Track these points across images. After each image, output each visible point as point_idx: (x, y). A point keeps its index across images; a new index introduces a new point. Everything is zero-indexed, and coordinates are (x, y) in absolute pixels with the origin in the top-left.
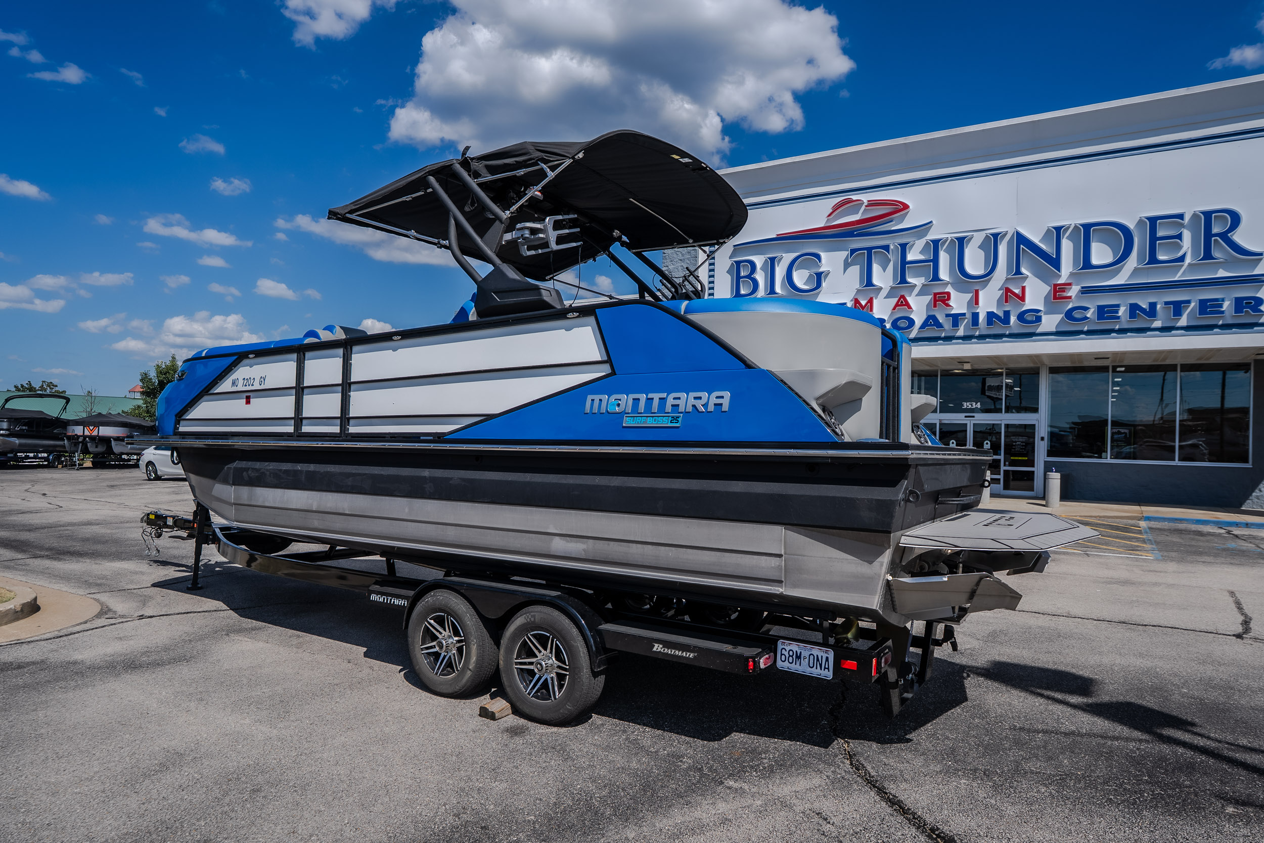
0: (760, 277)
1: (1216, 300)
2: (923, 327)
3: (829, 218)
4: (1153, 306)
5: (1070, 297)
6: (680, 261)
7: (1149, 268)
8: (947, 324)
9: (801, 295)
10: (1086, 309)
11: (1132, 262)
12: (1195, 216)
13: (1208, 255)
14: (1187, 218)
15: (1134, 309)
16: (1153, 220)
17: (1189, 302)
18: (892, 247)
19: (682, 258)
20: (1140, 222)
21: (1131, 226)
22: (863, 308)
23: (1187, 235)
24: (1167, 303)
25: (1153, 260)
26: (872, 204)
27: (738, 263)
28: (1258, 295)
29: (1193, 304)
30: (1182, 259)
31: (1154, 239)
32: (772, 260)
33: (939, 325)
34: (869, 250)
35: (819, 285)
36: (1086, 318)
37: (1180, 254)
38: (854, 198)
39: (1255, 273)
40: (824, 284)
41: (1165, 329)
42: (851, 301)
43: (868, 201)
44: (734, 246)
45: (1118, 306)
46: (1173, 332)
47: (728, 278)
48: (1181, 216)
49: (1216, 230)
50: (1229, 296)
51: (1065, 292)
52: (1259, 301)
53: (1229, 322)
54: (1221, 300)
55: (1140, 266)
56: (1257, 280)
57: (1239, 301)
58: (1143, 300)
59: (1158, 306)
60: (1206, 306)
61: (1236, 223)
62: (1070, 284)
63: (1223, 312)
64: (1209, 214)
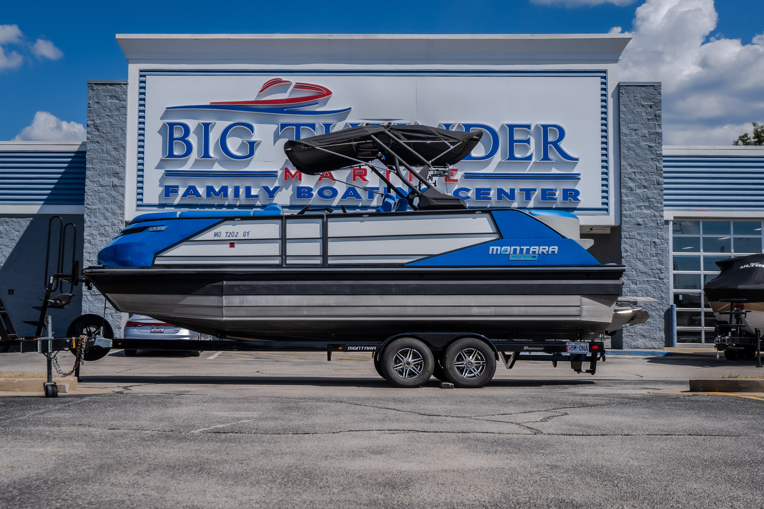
0: (193, 139)
1: (552, 190)
2: (345, 196)
3: (261, 93)
4: (512, 191)
5: (456, 181)
6: (107, 117)
7: (509, 163)
8: (364, 195)
9: (234, 161)
10: (468, 190)
11: (498, 157)
12: (537, 127)
13: (546, 157)
14: (532, 128)
15: (500, 192)
16: (511, 127)
17: (535, 190)
18: (317, 126)
19: (110, 114)
20: (502, 127)
21: (497, 129)
22: (293, 177)
23: (533, 141)
24: (521, 190)
25: (512, 157)
26: (299, 86)
27: (171, 125)
28: (576, 188)
29: (537, 193)
30: (530, 158)
31: (512, 141)
32: (206, 126)
33: (358, 196)
34: (298, 126)
35: (252, 153)
36: (468, 197)
37: (528, 154)
38: (284, 78)
39: (574, 172)
40: (256, 153)
42: (281, 169)
43: (297, 83)
44: (167, 108)
45: (490, 189)
47: (160, 138)
48: (529, 127)
49: (550, 139)
50: (559, 188)
51: (452, 175)
52: (577, 193)
53: (560, 206)
54: (554, 190)
55: (503, 161)
56: (575, 177)
57: (565, 191)
58: (506, 186)
59: (516, 191)
60: (546, 194)
61: (562, 135)
62: (457, 170)
63: (556, 199)
64: (546, 127)
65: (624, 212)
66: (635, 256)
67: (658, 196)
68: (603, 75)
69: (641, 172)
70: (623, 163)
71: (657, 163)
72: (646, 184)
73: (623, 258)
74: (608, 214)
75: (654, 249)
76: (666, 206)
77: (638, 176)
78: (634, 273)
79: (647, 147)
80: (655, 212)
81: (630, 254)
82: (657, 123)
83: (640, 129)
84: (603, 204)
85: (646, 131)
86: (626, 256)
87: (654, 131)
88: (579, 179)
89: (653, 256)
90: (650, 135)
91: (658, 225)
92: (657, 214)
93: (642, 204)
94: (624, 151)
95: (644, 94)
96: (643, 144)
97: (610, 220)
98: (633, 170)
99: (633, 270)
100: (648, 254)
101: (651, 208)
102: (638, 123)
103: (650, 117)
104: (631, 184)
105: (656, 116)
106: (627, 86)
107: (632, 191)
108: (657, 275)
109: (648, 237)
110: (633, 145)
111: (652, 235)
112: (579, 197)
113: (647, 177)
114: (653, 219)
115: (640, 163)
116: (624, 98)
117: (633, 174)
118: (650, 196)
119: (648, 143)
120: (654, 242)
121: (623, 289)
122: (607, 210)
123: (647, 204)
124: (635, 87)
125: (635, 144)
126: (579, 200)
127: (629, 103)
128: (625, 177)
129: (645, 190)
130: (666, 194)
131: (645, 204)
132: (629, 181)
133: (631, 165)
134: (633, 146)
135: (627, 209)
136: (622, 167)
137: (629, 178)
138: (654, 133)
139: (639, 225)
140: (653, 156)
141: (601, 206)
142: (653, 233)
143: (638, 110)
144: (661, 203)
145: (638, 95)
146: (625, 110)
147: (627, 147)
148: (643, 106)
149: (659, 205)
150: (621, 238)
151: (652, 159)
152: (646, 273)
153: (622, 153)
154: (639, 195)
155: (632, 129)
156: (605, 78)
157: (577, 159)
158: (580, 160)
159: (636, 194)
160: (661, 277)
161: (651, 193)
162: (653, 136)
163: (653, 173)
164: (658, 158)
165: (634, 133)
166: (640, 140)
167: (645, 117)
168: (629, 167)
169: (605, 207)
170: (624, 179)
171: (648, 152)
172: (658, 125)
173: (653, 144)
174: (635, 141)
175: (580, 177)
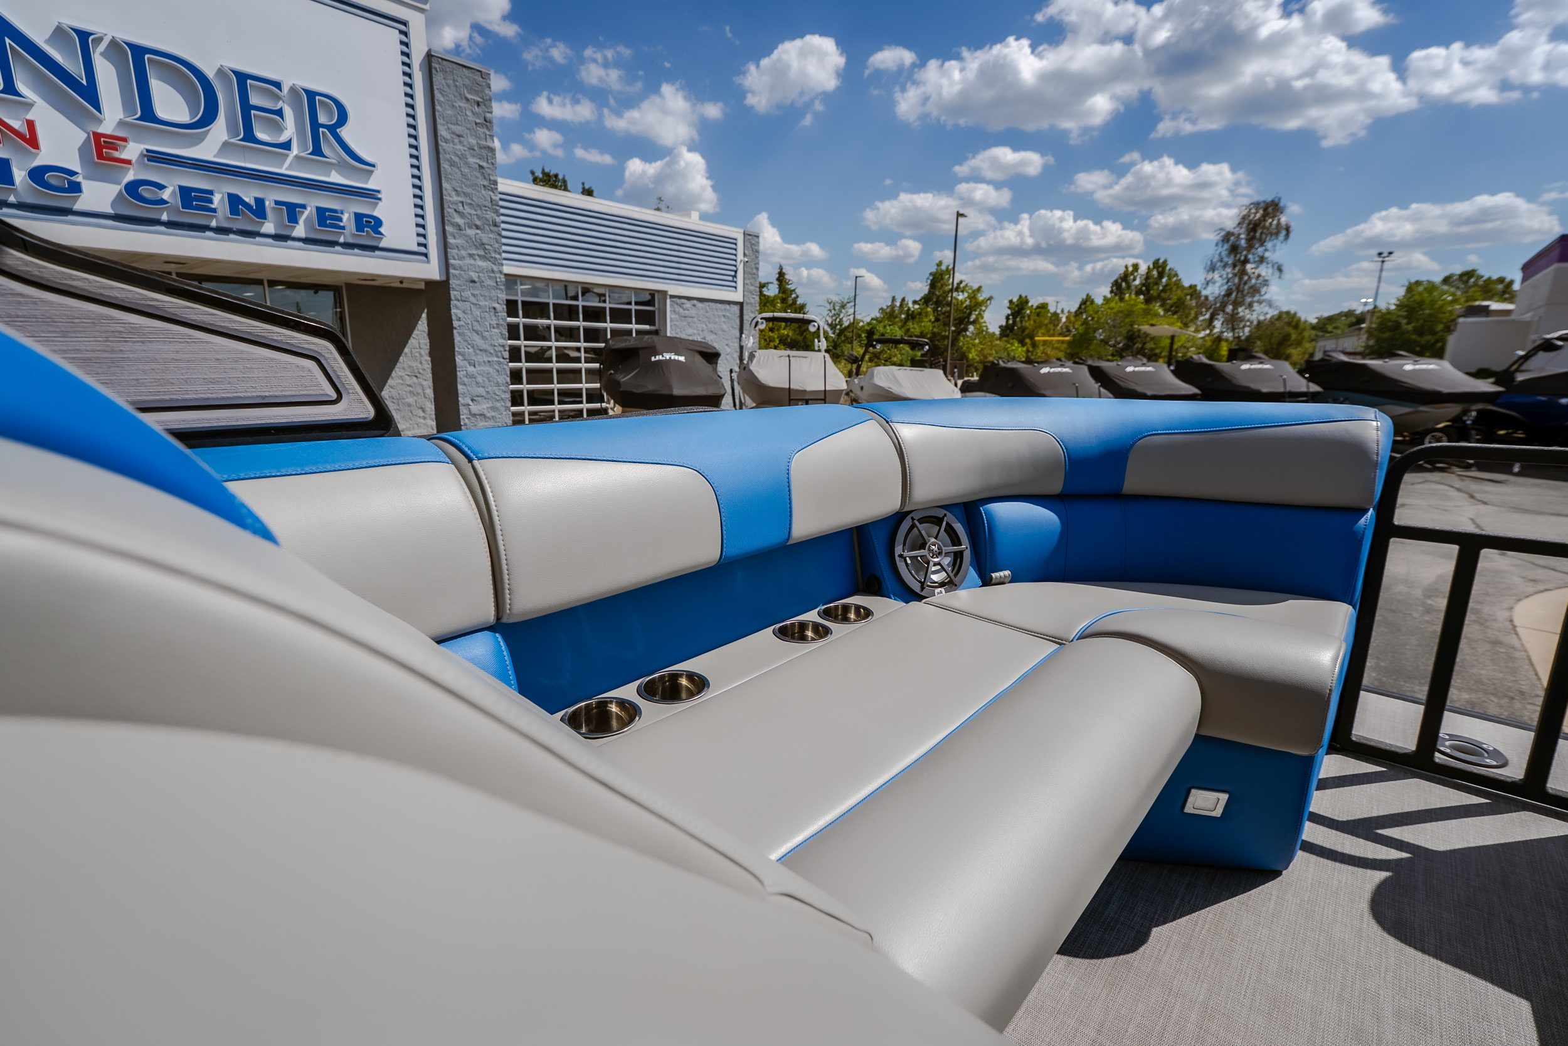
1: (334, 211)
4: (260, 202)
5: (129, 162)
7: (244, 147)
10: (161, 187)
13: (317, 151)
14: (286, 89)
15: (234, 201)
16: (242, 78)
17: (304, 207)
20: (221, 72)
21: (210, 74)
23: (288, 113)
24: (277, 203)
25: (249, 136)
28: (375, 214)
30: (287, 145)
36: (163, 202)
37: (283, 138)
39: (369, 186)
41: (281, 237)
45: (211, 192)
46: (290, 243)
48: (278, 85)
49: (322, 119)
51: (116, 150)
52: (378, 222)
53: (351, 241)
54: (339, 212)
55: (232, 140)
56: (372, 196)
57: (358, 217)
58: (248, 192)
59: (267, 203)
60: (325, 217)
61: (343, 117)
62: (125, 140)
63: (343, 228)
64: (311, 95)
65: (452, 261)
66: (470, 327)
67: (496, 244)
68: (402, 27)
69: (471, 204)
70: (445, 185)
71: (491, 194)
72: (478, 223)
73: (456, 328)
74: (428, 262)
75: (494, 318)
76: (505, 259)
77: (468, 210)
78: (471, 350)
79: (477, 166)
80: (493, 265)
81: (463, 324)
82: (488, 133)
83: (465, 136)
84: (419, 244)
85: (474, 142)
86: (459, 326)
87: (483, 143)
88: (380, 199)
89: (494, 328)
90: (480, 148)
91: (497, 285)
92: (495, 268)
93: (474, 252)
94: (445, 165)
95: (467, 80)
96: (471, 160)
97: (431, 270)
98: (460, 199)
99: (469, 347)
100: (488, 324)
101: (487, 259)
102: (461, 126)
103: (478, 121)
104: (459, 220)
105: (485, 120)
106: (442, 59)
107: (460, 230)
108: (499, 354)
109: (486, 301)
110: (457, 159)
111: (491, 299)
112: (382, 230)
113: (479, 212)
114: (491, 275)
115: (469, 190)
116: (438, 78)
117: (460, 205)
118: (485, 241)
119: (478, 161)
120: (494, 308)
121: (458, 373)
122: (426, 255)
123: (481, 252)
124: (454, 66)
125: (460, 159)
126: (382, 235)
127: (447, 89)
128: (449, 207)
129: (478, 231)
130: (504, 245)
131: (479, 253)
132: (455, 215)
133: (456, 191)
134: (458, 161)
135: (456, 257)
136: (444, 192)
137: (455, 210)
138: (485, 148)
139: (473, 282)
140: (486, 183)
141: (416, 248)
142: (492, 295)
143: (461, 104)
144: (500, 254)
145: (459, 79)
146: (442, 99)
147: (449, 161)
148: (467, 99)
149: (497, 256)
150: (450, 299)
151: (484, 186)
152: (485, 351)
153: (442, 169)
154: (471, 239)
155: (454, 133)
156: (405, 34)
157: (373, 166)
158: (379, 166)
159: (466, 236)
160: (505, 357)
161: (485, 237)
162: (484, 152)
163: (487, 209)
164: (493, 186)
165: (457, 141)
166: (467, 153)
167: (471, 118)
168: (453, 193)
169: (422, 249)
170: (447, 210)
171: (478, 175)
172: (490, 135)
173: (484, 164)
174: (460, 153)
175: (379, 196)
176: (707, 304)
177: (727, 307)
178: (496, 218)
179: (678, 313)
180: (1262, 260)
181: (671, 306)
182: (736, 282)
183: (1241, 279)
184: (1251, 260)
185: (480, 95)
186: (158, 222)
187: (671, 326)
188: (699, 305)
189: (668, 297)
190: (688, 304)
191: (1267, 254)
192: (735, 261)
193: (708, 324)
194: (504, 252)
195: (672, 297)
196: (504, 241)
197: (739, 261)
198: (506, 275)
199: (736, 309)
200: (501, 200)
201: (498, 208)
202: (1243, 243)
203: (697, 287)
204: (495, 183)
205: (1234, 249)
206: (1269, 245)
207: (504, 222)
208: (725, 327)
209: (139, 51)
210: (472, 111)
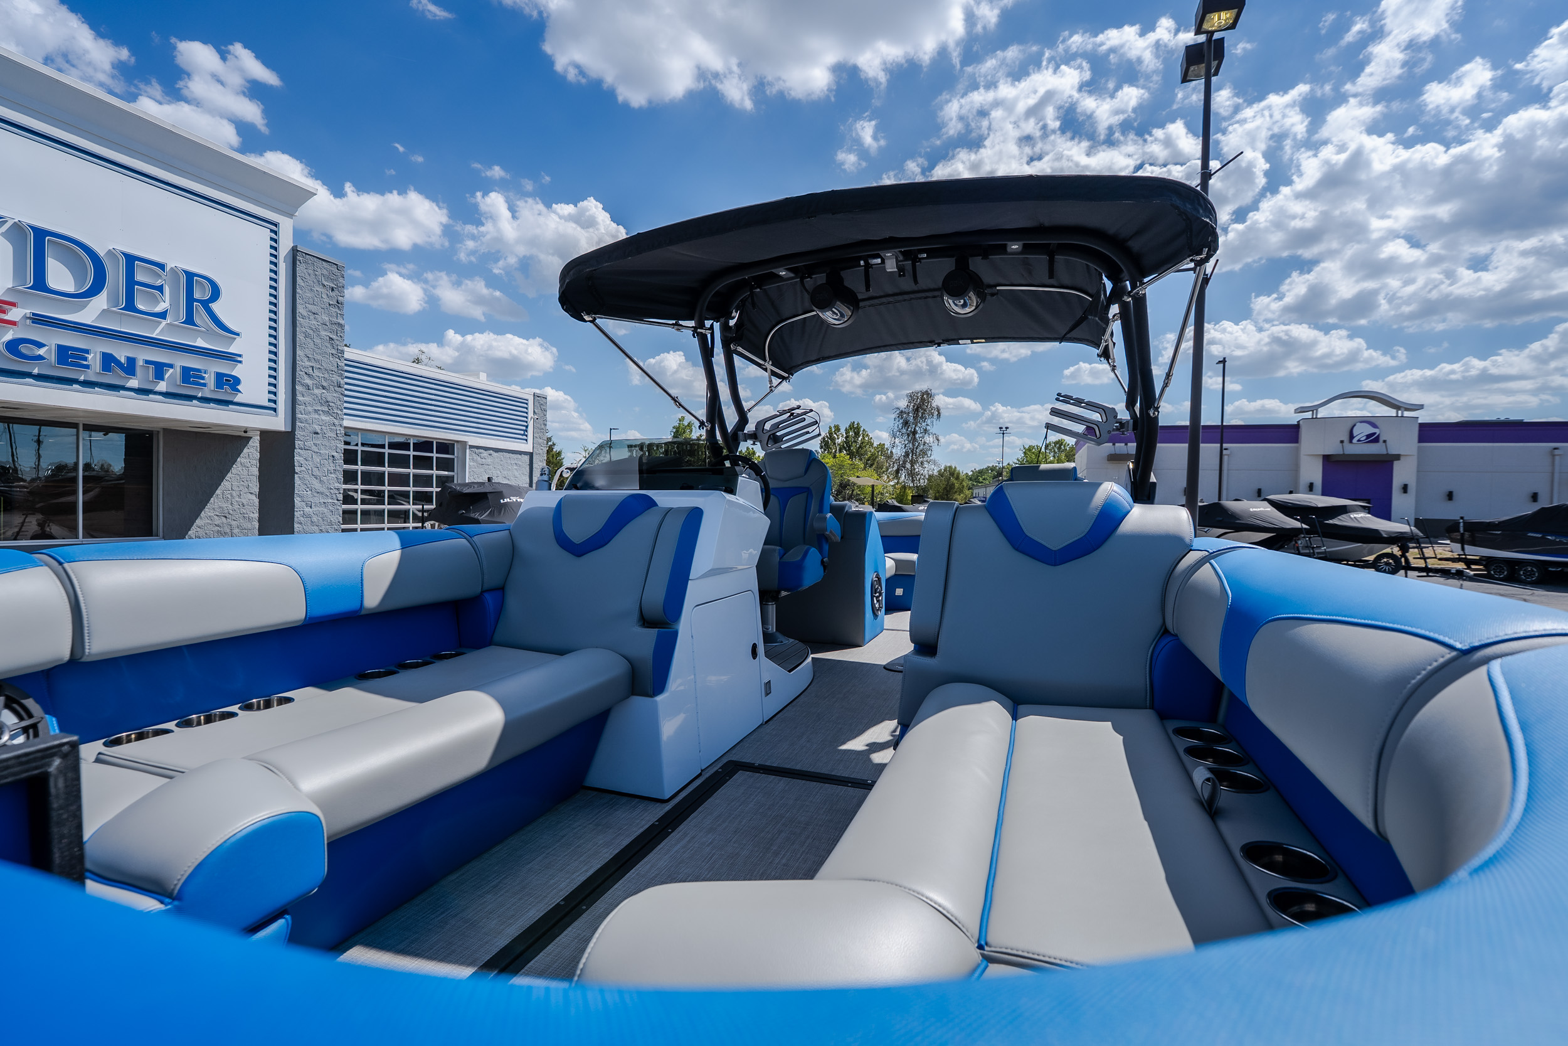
1: (199, 370)
4: (131, 361)
5: (14, 323)
7: (122, 314)
10: (40, 345)
11: (100, 302)
13: (190, 320)
14: (168, 268)
15: (108, 360)
16: (131, 259)
20: (111, 253)
21: (101, 253)
24: (147, 362)
25: (130, 306)
28: (235, 374)
36: (39, 357)
37: (159, 309)
39: (230, 351)
41: (143, 391)
45: (87, 352)
46: (151, 396)
48: (162, 266)
49: (197, 295)
50: (211, 369)
51: (3, 312)
52: (237, 381)
53: (209, 395)
54: (203, 371)
55: (114, 309)
56: (233, 358)
57: (219, 376)
58: (122, 353)
59: (137, 363)
60: (189, 375)
61: (216, 293)
62: (13, 304)
63: (204, 385)
64: (190, 276)
65: (299, 416)
66: (310, 472)
67: (338, 401)
68: (274, 228)
69: (319, 368)
70: (299, 352)
71: (339, 361)
72: (325, 384)
73: (297, 473)
74: (277, 416)
75: (332, 465)
76: (345, 414)
77: (317, 373)
78: (309, 493)
79: (328, 338)
80: (334, 419)
81: (305, 469)
82: (339, 312)
83: (320, 314)
84: (270, 400)
85: (327, 319)
86: (300, 472)
87: (335, 320)
88: (240, 362)
89: (331, 473)
90: (332, 324)
91: (337, 436)
92: (336, 422)
93: (320, 408)
94: (300, 337)
95: (325, 270)
96: (323, 333)
97: (278, 423)
98: (312, 365)
99: (308, 489)
100: (326, 470)
101: (330, 414)
102: (317, 306)
103: (331, 303)
104: (308, 381)
105: (338, 302)
106: (306, 254)
107: (309, 389)
108: (334, 496)
109: (326, 449)
110: (311, 332)
111: (330, 448)
112: (239, 387)
113: (326, 376)
114: (332, 428)
115: (318, 357)
116: (300, 269)
117: (311, 369)
118: (329, 399)
119: (329, 334)
120: (333, 456)
121: (296, 513)
122: (275, 410)
123: (325, 409)
124: (315, 258)
125: (314, 331)
126: (240, 392)
127: (307, 276)
128: (301, 371)
129: (324, 391)
130: (346, 402)
131: (323, 409)
132: (306, 377)
133: (308, 357)
134: (312, 334)
135: (303, 412)
136: (297, 358)
137: (306, 373)
138: (336, 324)
139: (317, 433)
140: (334, 352)
141: (267, 404)
142: (332, 445)
143: (318, 289)
144: (341, 410)
145: (319, 270)
147: (303, 333)
148: (324, 286)
149: (339, 412)
150: (295, 448)
151: (332, 354)
152: (322, 493)
153: (298, 339)
154: (317, 397)
155: (310, 311)
156: (275, 233)
157: (238, 334)
158: (242, 336)
159: (313, 395)
160: (339, 499)
161: (330, 396)
162: (335, 327)
163: (333, 372)
164: (340, 355)
165: (312, 317)
166: (320, 327)
167: (326, 300)
168: (306, 359)
169: (272, 405)
170: (298, 372)
171: (328, 345)
172: (340, 314)
173: (334, 337)
174: (314, 327)
175: (239, 359)
176: (501, 453)
177: (519, 456)
178: (341, 380)
179: (476, 461)
180: (926, 431)
181: (470, 454)
182: (526, 436)
183: (914, 445)
184: (919, 432)
185: (335, 283)
186: (29, 375)
187: (469, 472)
188: (495, 454)
189: (468, 447)
190: (485, 454)
191: (928, 428)
192: (527, 418)
193: (501, 470)
194: (345, 408)
195: (471, 447)
196: (346, 399)
197: (529, 418)
198: (345, 428)
199: (527, 458)
200: (346, 365)
201: (342, 372)
202: (911, 419)
203: (493, 439)
204: (343, 352)
205: (906, 423)
206: (929, 421)
207: (346, 384)
208: (516, 473)
209: (40, 234)
210: (327, 295)
